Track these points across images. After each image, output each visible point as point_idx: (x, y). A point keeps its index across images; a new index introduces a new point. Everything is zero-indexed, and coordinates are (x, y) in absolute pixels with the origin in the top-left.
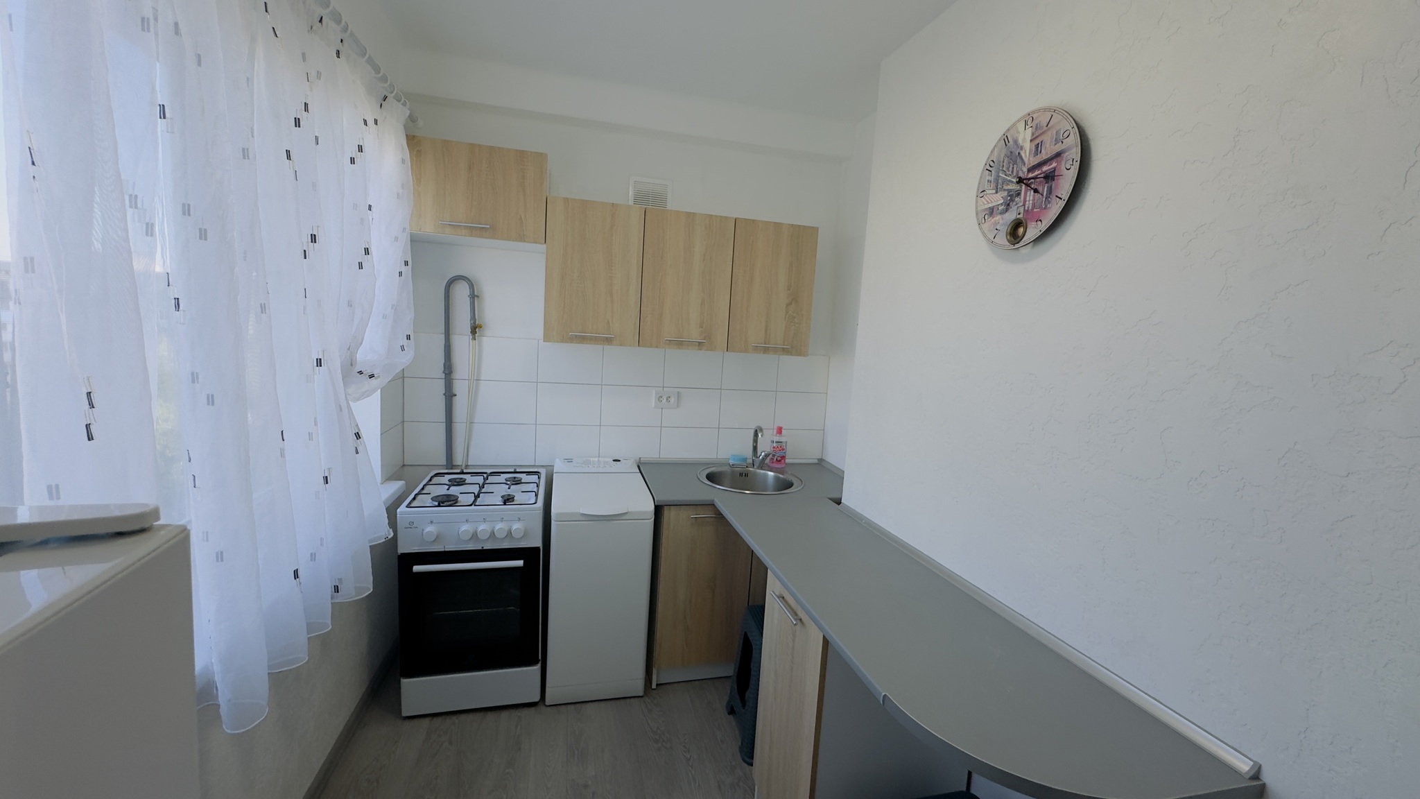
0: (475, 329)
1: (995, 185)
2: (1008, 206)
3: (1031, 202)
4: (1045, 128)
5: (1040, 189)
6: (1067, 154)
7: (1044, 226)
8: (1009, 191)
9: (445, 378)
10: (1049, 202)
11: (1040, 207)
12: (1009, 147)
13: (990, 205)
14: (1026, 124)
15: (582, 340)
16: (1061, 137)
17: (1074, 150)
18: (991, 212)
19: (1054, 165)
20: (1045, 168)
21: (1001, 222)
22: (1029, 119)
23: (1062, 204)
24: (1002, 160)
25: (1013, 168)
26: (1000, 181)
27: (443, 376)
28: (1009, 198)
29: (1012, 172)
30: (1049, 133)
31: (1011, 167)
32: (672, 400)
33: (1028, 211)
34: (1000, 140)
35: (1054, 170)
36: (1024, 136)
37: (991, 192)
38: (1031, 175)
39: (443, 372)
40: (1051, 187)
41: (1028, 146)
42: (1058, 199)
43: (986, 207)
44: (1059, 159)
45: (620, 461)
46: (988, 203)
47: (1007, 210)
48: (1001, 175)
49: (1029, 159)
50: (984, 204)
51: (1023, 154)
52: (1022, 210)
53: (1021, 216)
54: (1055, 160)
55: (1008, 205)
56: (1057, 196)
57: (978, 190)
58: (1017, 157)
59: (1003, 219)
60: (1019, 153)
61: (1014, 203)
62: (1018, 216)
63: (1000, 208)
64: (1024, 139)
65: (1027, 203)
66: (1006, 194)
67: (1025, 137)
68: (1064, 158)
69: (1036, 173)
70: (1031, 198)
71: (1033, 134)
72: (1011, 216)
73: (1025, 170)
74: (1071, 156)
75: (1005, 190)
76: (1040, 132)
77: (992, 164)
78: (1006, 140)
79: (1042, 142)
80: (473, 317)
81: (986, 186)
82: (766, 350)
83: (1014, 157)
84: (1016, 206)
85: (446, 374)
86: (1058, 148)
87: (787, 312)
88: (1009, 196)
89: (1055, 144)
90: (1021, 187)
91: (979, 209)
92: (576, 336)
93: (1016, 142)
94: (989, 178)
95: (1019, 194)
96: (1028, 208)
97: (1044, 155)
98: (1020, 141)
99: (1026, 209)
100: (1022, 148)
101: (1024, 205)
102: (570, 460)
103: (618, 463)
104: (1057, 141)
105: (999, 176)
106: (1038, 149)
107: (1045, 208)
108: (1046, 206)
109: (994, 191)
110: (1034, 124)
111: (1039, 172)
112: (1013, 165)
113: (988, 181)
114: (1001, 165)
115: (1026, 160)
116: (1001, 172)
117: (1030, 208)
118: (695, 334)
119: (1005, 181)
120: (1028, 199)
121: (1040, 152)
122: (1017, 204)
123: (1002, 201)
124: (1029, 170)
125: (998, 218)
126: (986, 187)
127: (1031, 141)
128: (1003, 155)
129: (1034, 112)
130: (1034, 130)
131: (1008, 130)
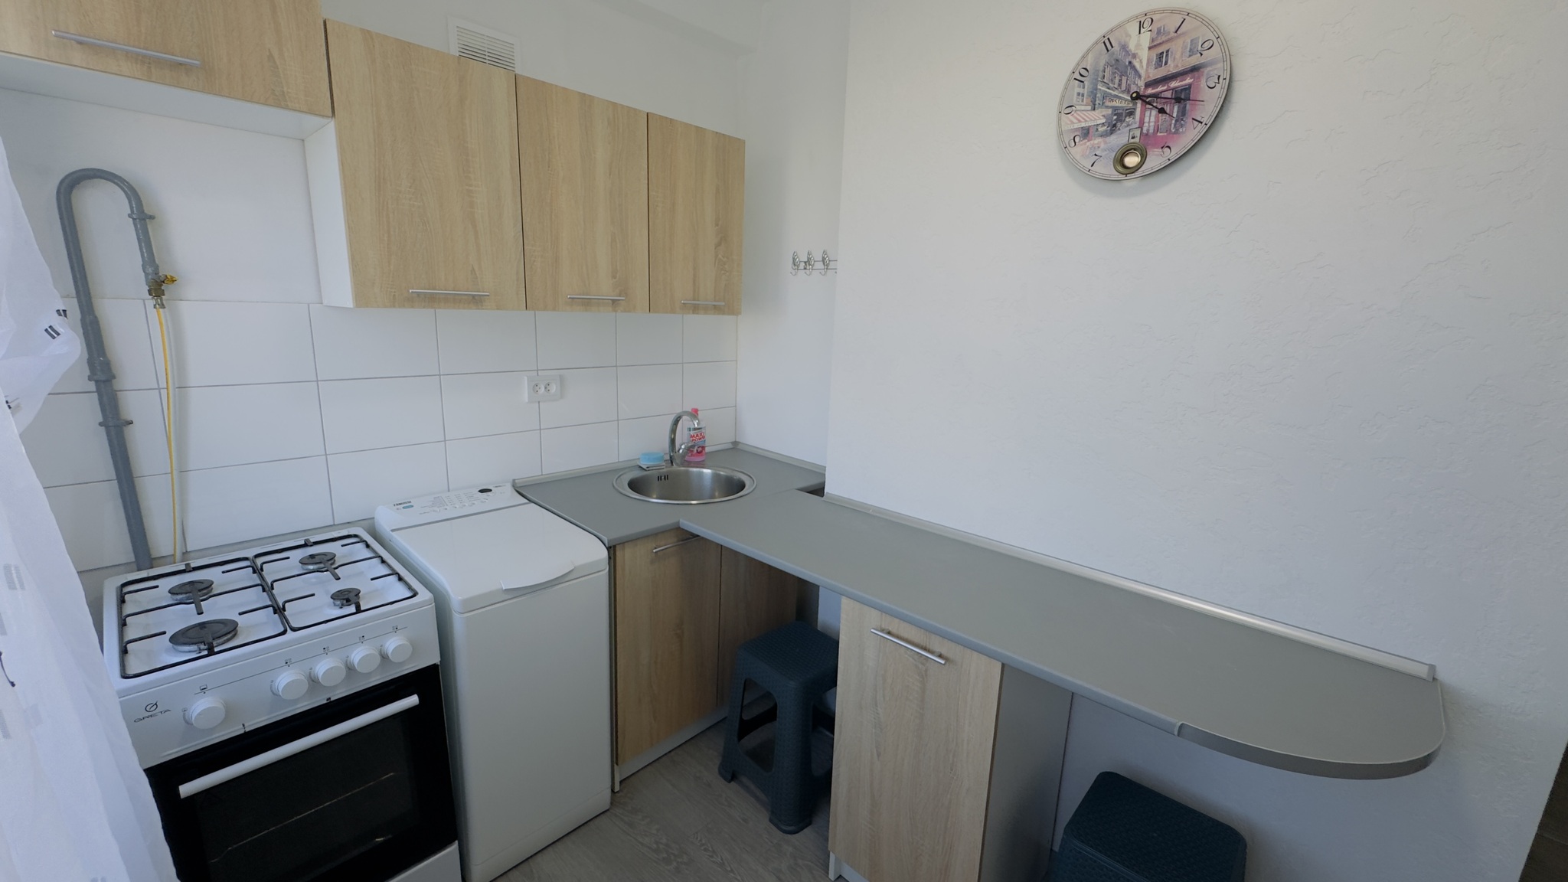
0: (159, 286)
1: (1089, 100)
2: (1113, 128)
3: (1152, 124)
4: (1173, 34)
5: (1167, 109)
6: (1209, 69)
7: (1173, 154)
8: (1115, 109)
9: (98, 391)
10: (1182, 126)
11: (1168, 131)
12: (1113, 53)
13: (1083, 125)
14: (1141, 25)
15: (431, 300)
16: (1200, 48)
17: (1220, 65)
18: (1086, 133)
19: (1188, 81)
20: (1174, 84)
21: (1102, 146)
22: (1144, 21)
23: (1201, 129)
24: (1101, 69)
25: (1120, 80)
26: (1099, 95)
27: (92, 386)
28: (1115, 117)
29: (1120, 85)
30: (1180, 42)
31: (1118, 78)
32: (553, 388)
33: (1147, 135)
34: (1096, 43)
35: (1189, 87)
36: (1139, 41)
37: (1083, 108)
38: (1150, 91)
39: (90, 379)
40: (1185, 107)
41: (1144, 54)
42: (1196, 123)
43: (1076, 126)
44: (1196, 74)
45: (490, 490)
46: (1080, 121)
47: (1112, 132)
48: (1099, 87)
49: (1147, 70)
50: (1073, 123)
51: (1136, 63)
52: (1137, 133)
53: (1137, 140)
54: (1190, 75)
55: (1115, 125)
56: (1193, 119)
57: (1061, 104)
58: (1127, 67)
59: (1105, 143)
60: (1130, 63)
61: (1124, 124)
62: (1132, 141)
63: (1101, 129)
64: (1138, 45)
65: (1146, 125)
66: (1110, 112)
67: (1140, 44)
68: (1205, 74)
69: (1160, 89)
70: (1153, 119)
71: (1153, 40)
72: (1120, 139)
73: (1141, 83)
74: (1216, 72)
75: (1107, 107)
76: (1164, 38)
77: (1084, 72)
78: (1107, 44)
79: (1168, 51)
80: (149, 260)
81: (1075, 100)
82: (695, 309)
83: (1121, 65)
84: (1128, 128)
85: (97, 382)
86: (1195, 60)
87: (716, 256)
88: (1115, 115)
89: (1190, 56)
90: (1136, 104)
91: (1065, 128)
92: (419, 294)
93: (1124, 47)
94: (1081, 91)
95: (1131, 113)
96: (1148, 130)
97: (1172, 68)
98: (1132, 47)
99: (1145, 131)
100: (1134, 56)
101: (1141, 127)
102: (406, 505)
103: (489, 493)
104: (1192, 52)
105: (1096, 89)
106: (1161, 59)
107: (1175, 133)
108: (1177, 130)
109: (1089, 108)
110: (1155, 27)
111: (1165, 88)
112: (1121, 76)
113: (1079, 94)
114: (1101, 74)
115: (1143, 72)
116: (1100, 83)
117: (1151, 131)
118: (605, 287)
119: (1105, 96)
120: (1147, 119)
121: (1166, 63)
122: (1128, 125)
123: (1104, 121)
124: (1148, 85)
125: (1097, 141)
126: (1074, 102)
127: (1150, 48)
128: (1102, 63)
129: (1155, 12)
130: (1155, 36)
131: (1112, 30)
